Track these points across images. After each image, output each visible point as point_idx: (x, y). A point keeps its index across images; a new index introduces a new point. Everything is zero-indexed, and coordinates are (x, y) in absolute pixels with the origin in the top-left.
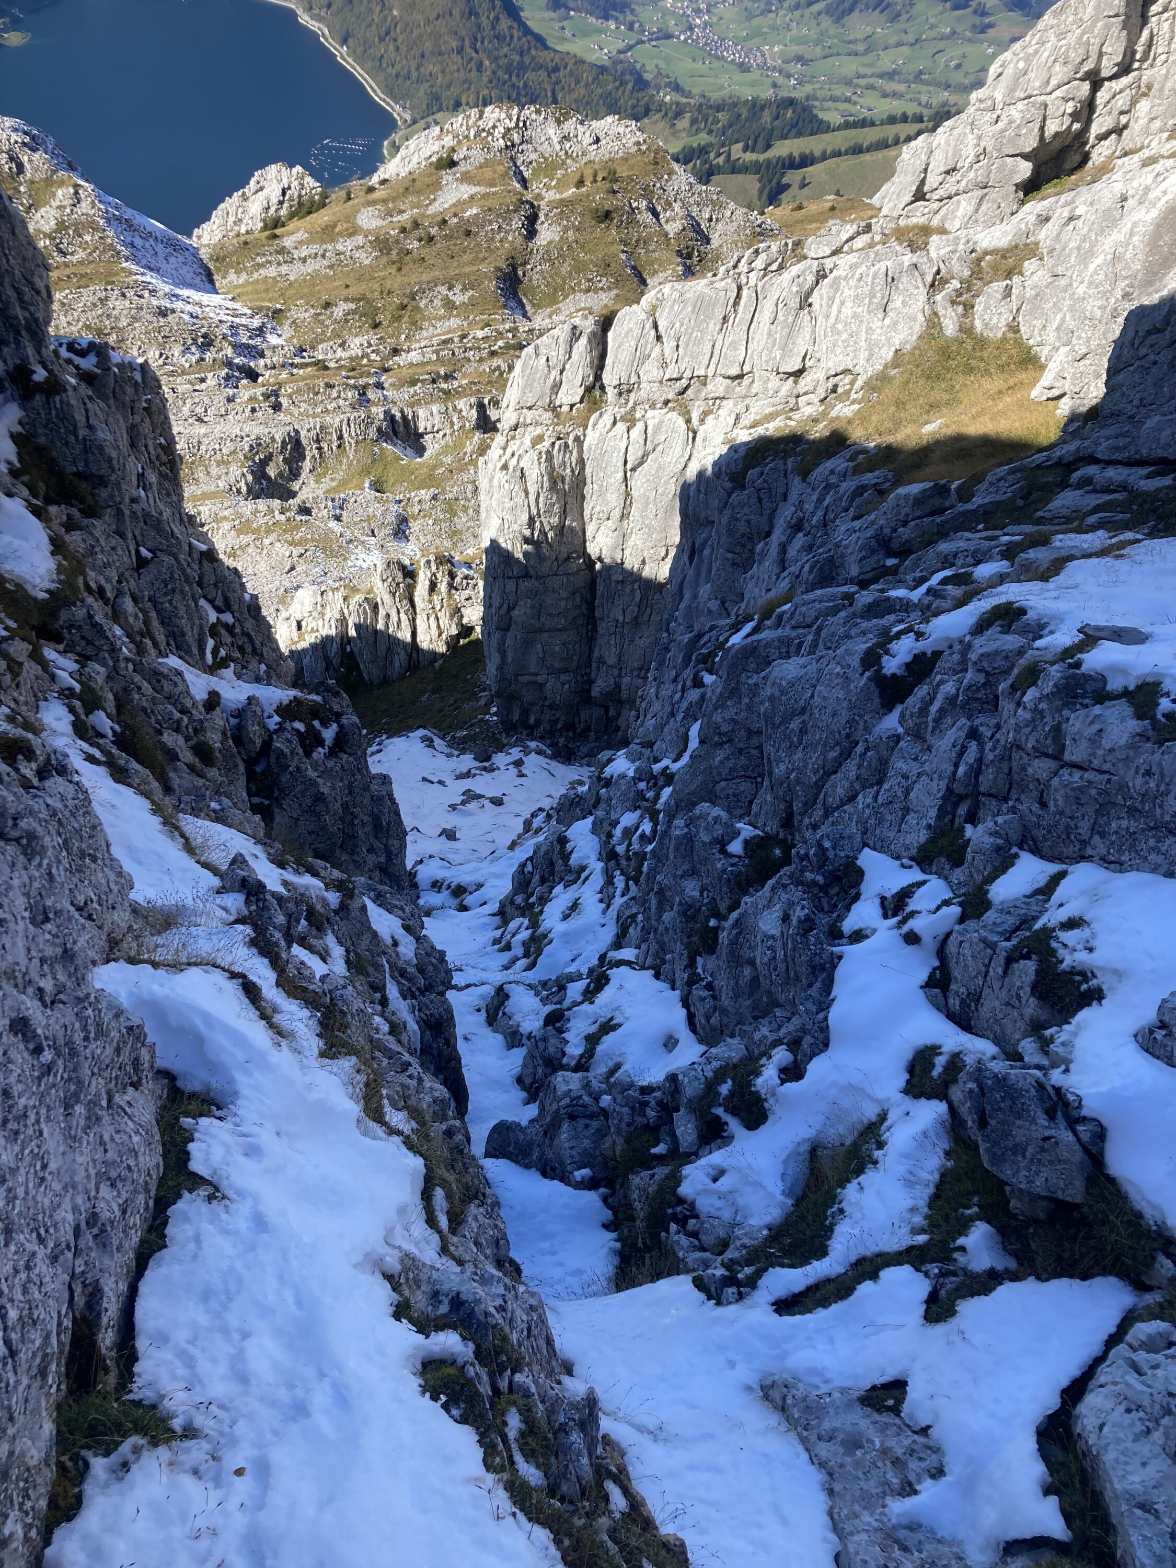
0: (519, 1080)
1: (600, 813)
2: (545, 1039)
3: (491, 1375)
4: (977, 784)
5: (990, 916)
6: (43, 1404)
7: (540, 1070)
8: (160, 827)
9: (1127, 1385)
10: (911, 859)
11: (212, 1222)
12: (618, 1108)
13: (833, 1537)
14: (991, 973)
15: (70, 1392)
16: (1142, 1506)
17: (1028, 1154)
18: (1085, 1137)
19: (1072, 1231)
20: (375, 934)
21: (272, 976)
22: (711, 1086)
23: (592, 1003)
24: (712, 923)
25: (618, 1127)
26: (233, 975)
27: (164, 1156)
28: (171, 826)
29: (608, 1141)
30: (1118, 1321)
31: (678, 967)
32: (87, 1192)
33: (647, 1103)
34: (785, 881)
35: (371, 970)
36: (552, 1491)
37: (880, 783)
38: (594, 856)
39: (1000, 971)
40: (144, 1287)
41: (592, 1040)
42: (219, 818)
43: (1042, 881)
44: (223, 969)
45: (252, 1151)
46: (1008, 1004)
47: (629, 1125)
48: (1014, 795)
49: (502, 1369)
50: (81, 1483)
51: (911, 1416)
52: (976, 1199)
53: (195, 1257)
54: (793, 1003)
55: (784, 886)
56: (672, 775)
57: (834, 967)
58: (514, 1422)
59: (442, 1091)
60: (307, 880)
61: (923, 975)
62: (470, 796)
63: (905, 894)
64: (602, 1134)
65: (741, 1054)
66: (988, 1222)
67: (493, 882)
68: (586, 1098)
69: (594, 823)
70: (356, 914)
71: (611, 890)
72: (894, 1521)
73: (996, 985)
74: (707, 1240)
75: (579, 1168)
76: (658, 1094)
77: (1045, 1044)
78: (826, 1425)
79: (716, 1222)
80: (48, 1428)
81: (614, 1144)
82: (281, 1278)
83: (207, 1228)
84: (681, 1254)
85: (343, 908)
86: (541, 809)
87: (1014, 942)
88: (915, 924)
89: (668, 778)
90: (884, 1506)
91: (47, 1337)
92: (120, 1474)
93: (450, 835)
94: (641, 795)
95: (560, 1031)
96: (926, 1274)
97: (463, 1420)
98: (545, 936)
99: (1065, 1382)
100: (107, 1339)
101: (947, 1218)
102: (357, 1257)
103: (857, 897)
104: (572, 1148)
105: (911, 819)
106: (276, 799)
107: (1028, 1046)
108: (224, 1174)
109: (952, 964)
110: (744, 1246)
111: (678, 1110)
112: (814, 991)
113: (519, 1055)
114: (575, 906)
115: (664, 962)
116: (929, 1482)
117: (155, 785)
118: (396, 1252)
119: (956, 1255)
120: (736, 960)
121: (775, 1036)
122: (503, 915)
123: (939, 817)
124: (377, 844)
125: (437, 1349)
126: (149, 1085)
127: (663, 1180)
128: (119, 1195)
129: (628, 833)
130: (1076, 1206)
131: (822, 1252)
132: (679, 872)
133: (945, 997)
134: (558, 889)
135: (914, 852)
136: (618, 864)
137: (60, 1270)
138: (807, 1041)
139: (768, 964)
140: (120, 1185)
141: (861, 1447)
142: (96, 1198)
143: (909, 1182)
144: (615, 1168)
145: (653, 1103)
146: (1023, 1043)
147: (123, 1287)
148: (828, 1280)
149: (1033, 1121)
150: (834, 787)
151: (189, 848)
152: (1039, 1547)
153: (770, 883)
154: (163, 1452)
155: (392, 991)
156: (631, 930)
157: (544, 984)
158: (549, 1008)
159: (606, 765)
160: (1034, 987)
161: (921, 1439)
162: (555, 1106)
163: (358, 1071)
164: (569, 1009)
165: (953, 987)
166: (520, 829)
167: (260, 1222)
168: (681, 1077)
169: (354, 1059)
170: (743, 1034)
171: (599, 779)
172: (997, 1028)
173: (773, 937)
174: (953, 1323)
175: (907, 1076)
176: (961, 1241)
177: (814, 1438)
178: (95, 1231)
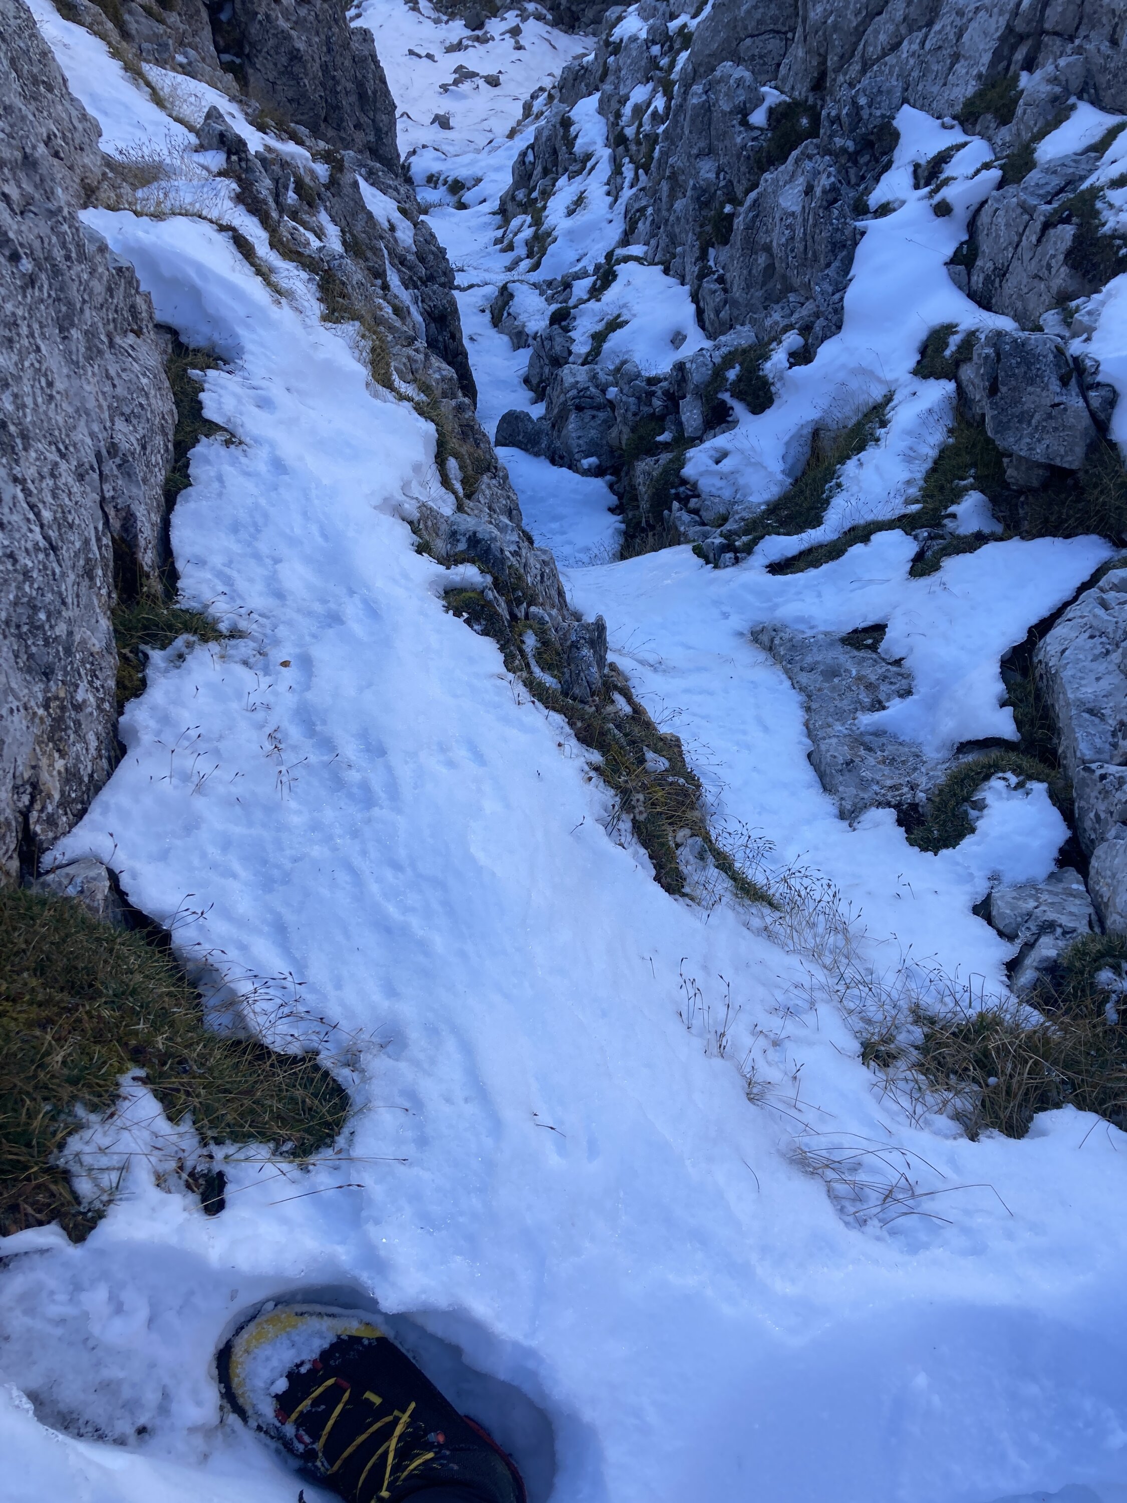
0: (527, 381)
1: (608, 87)
2: (550, 338)
3: (509, 603)
4: (1042, 19)
5: (1033, 177)
6: (96, 602)
7: (547, 370)
8: (122, 72)
9: (1095, 616)
10: (954, 118)
11: (233, 464)
12: (624, 398)
13: (808, 741)
14: (1024, 242)
15: (121, 600)
16: (1091, 712)
17: (1034, 422)
18: (1095, 403)
19: (1063, 496)
20: (370, 215)
21: (264, 235)
22: (718, 372)
23: (599, 300)
24: (728, 209)
25: (624, 417)
26: (222, 228)
27: (177, 403)
28: (134, 72)
29: (614, 432)
30: (1093, 570)
31: (689, 259)
32: (102, 422)
33: (653, 393)
34: (812, 150)
35: (369, 254)
36: (565, 694)
37: (930, 24)
38: (600, 141)
39: (1034, 239)
40: (176, 518)
41: (599, 338)
42: (188, 70)
43: (1096, 136)
44: (211, 221)
45: (264, 403)
46: (1036, 276)
47: (635, 414)
48: (1082, 32)
49: (519, 603)
50: (143, 670)
51: (887, 651)
52: (972, 471)
53: (220, 495)
54: (808, 286)
55: (810, 157)
56: (691, 34)
57: (856, 244)
58: (530, 641)
59: (449, 371)
60: (290, 148)
61: (948, 251)
62: (463, 75)
63: (943, 158)
64: (609, 424)
65: (750, 342)
66: (982, 491)
67: (493, 176)
68: (592, 389)
69: (601, 101)
70: (347, 190)
71: (619, 180)
72: (862, 729)
73: (1026, 257)
74: (707, 515)
75: (587, 457)
76: (664, 384)
77: (1068, 318)
78: (809, 659)
79: (717, 500)
80: (105, 624)
81: (620, 434)
82: (305, 514)
83: (228, 469)
84: (682, 529)
85: (333, 183)
86: (542, 89)
87: (1055, 205)
88: (948, 193)
89: (685, 38)
90: (854, 719)
91: (87, 542)
92: (178, 663)
93: (443, 122)
94: (653, 62)
95: (567, 330)
96: (916, 538)
97: (485, 633)
98: (549, 234)
99: (1034, 620)
100: (148, 558)
101: (942, 488)
102: (377, 501)
103: (888, 166)
104: (579, 438)
105: (960, 68)
106: (248, 56)
107: (1051, 320)
108: (239, 421)
109: (981, 236)
110: (743, 519)
111: (684, 397)
112: (831, 271)
113: (524, 356)
114: (580, 201)
115: (674, 256)
116: (897, 700)
117: (110, 25)
118: (414, 502)
119: (946, 521)
120: (751, 246)
121: (786, 321)
122: (504, 213)
123: (993, 64)
124: (364, 120)
125: (458, 578)
126: (150, 335)
127: (668, 463)
128: (135, 431)
129: (638, 111)
130: (1071, 473)
131: (817, 522)
132: (695, 151)
133: (969, 274)
134: (562, 181)
135: (958, 108)
136: (627, 150)
137: (88, 489)
138: (820, 323)
139: (785, 245)
140: (135, 421)
141: (839, 675)
142: (113, 430)
143: (909, 457)
144: (621, 456)
145: (659, 393)
146: (1045, 316)
147: (156, 518)
148: (821, 546)
149: (1045, 388)
150: (877, 32)
151: (158, 100)
152: (988, 747)
153: (794, 154)
154: (213, 646)
155: (393, 279)
156: (640, 224)
157: (550, 284)
158: (554, 307)
159: (614, 25)
160: (1068, 254)
161: (894, 669)
162: (562, 398)
163: (363, 336)
164: (575, 307)
165: (979, 263)
166: (519, 113)
167: (279, 466)
168: (688, 365)
169: (357, 323)
170: (753, 322)
171: (607, 43)
172: (1019, 304)
173: (793, 214)
174: (935, 577)
175: (918, 357)
176: (952, 509)
177: (797, 669)
178: (118, 461)
